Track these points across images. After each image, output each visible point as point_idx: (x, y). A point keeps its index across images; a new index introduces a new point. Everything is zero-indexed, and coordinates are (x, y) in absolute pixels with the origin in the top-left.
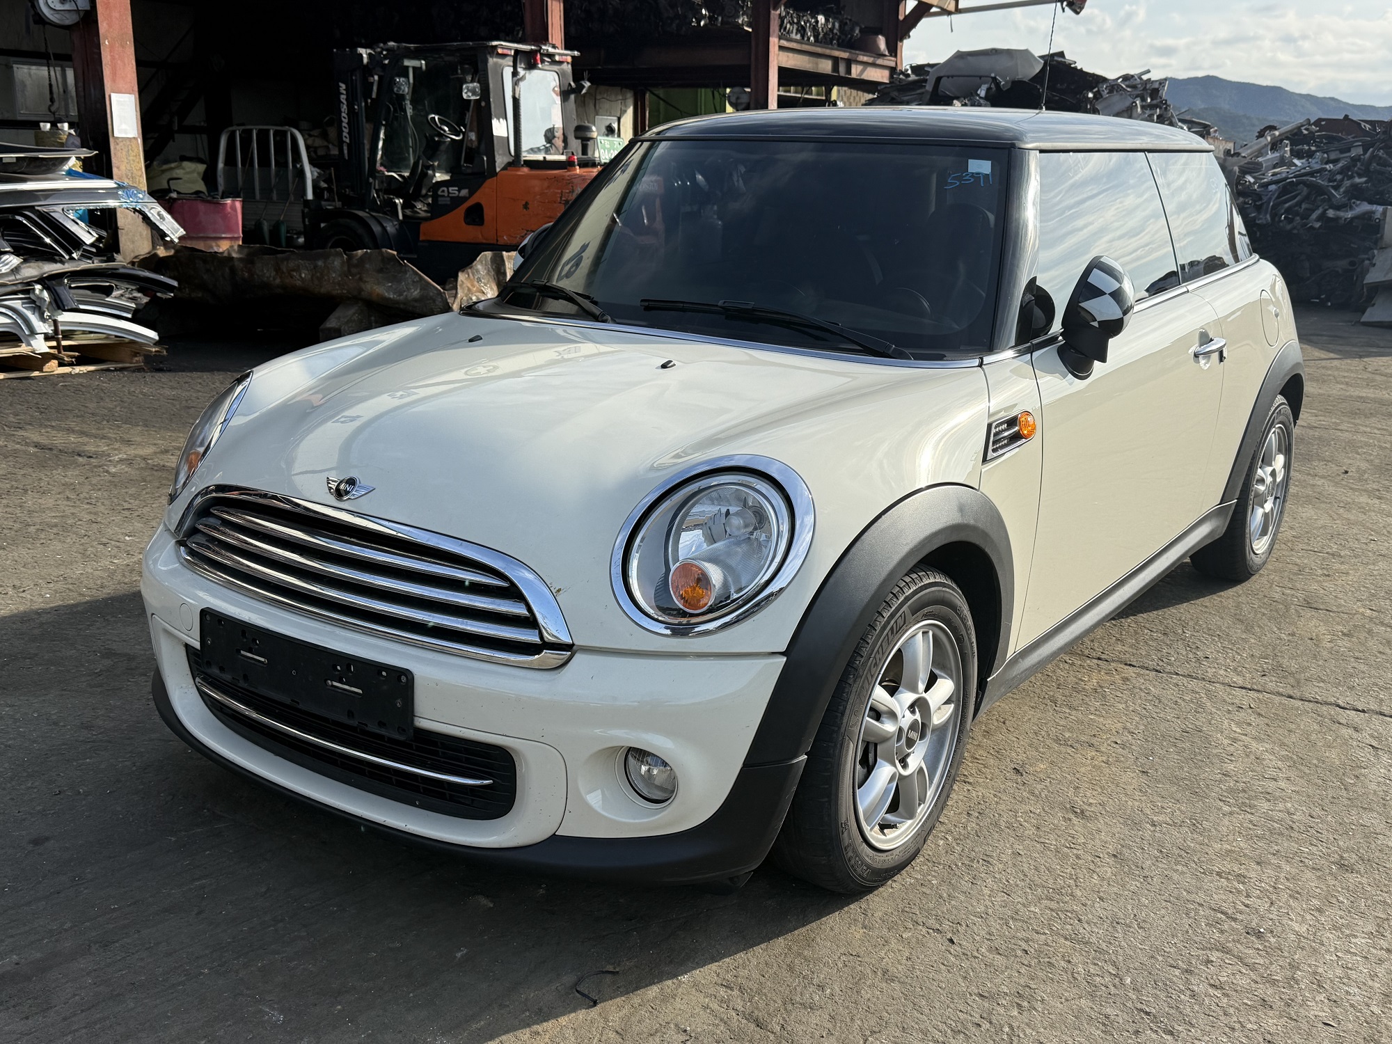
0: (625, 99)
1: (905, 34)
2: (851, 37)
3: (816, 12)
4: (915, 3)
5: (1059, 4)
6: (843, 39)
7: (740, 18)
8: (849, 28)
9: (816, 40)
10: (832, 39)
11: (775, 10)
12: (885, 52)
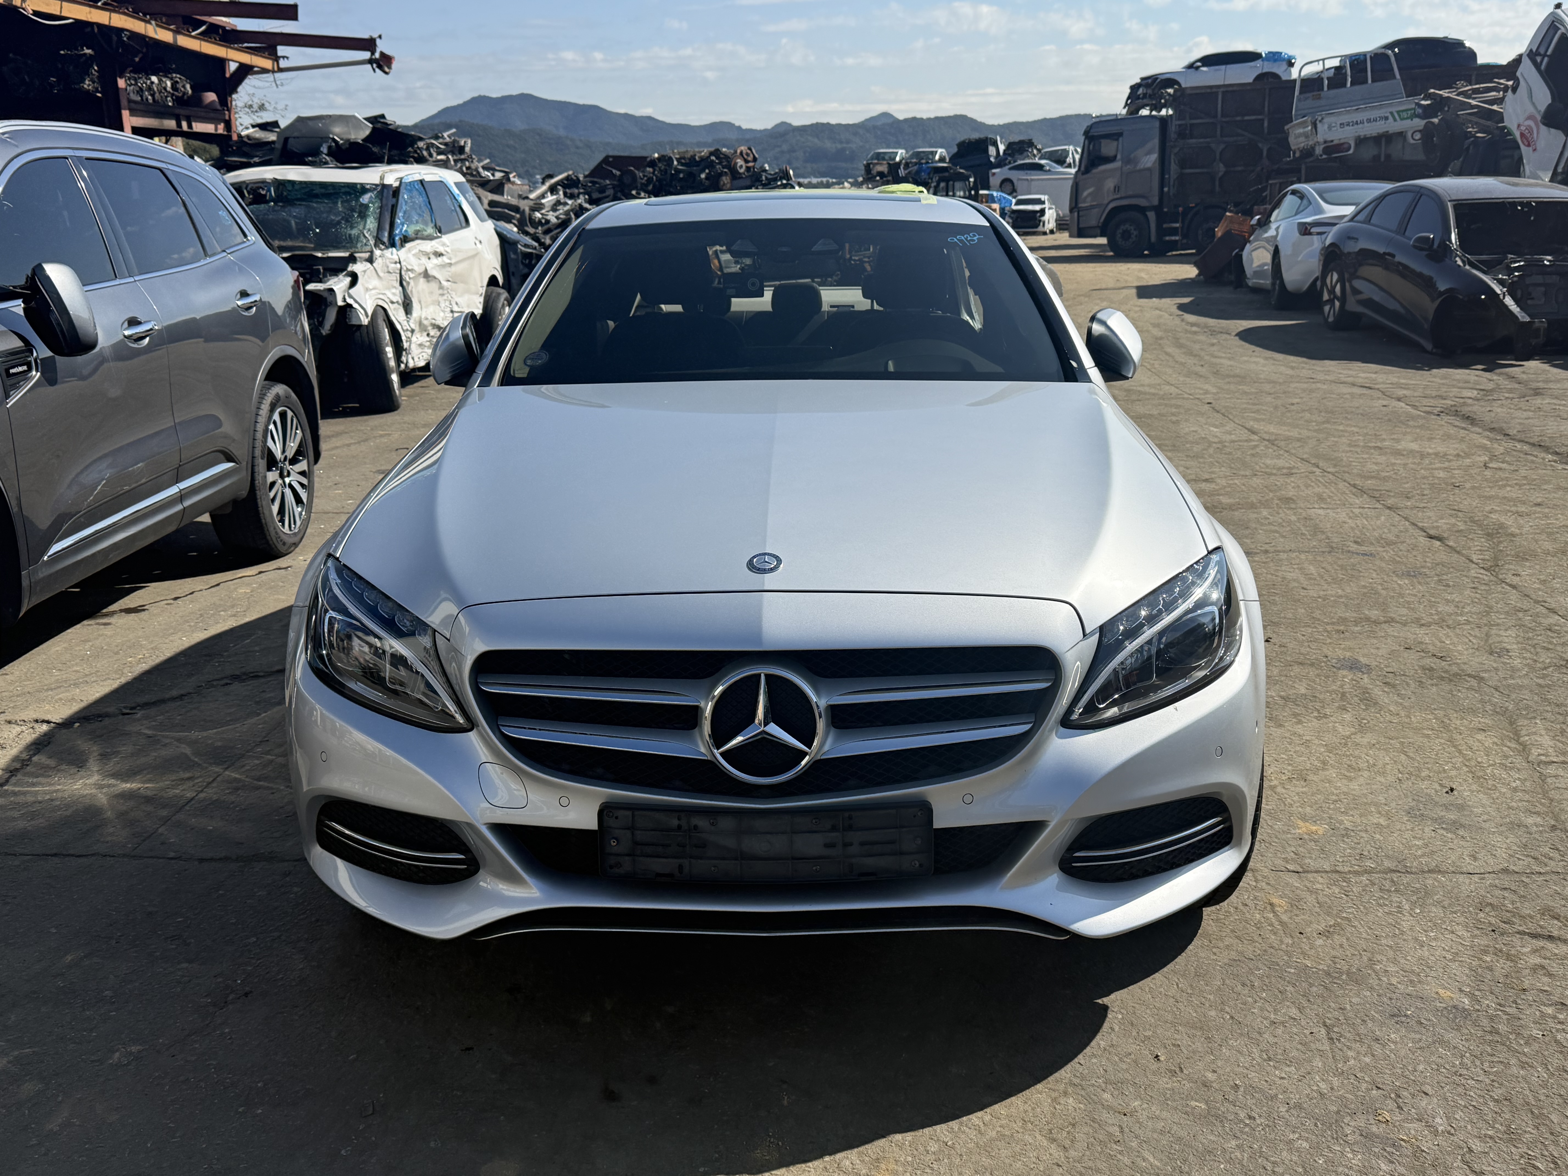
1: (234, 89)
2: (184, 94)
3: (148, 73)
4: (237, 65)
5: (369, 66)
6: (177, 97)
7: (87, 85)
8: (180, 86)
9: (154, 99)
10: (166, 97)
11: (121, 77)
12: (219, 107)
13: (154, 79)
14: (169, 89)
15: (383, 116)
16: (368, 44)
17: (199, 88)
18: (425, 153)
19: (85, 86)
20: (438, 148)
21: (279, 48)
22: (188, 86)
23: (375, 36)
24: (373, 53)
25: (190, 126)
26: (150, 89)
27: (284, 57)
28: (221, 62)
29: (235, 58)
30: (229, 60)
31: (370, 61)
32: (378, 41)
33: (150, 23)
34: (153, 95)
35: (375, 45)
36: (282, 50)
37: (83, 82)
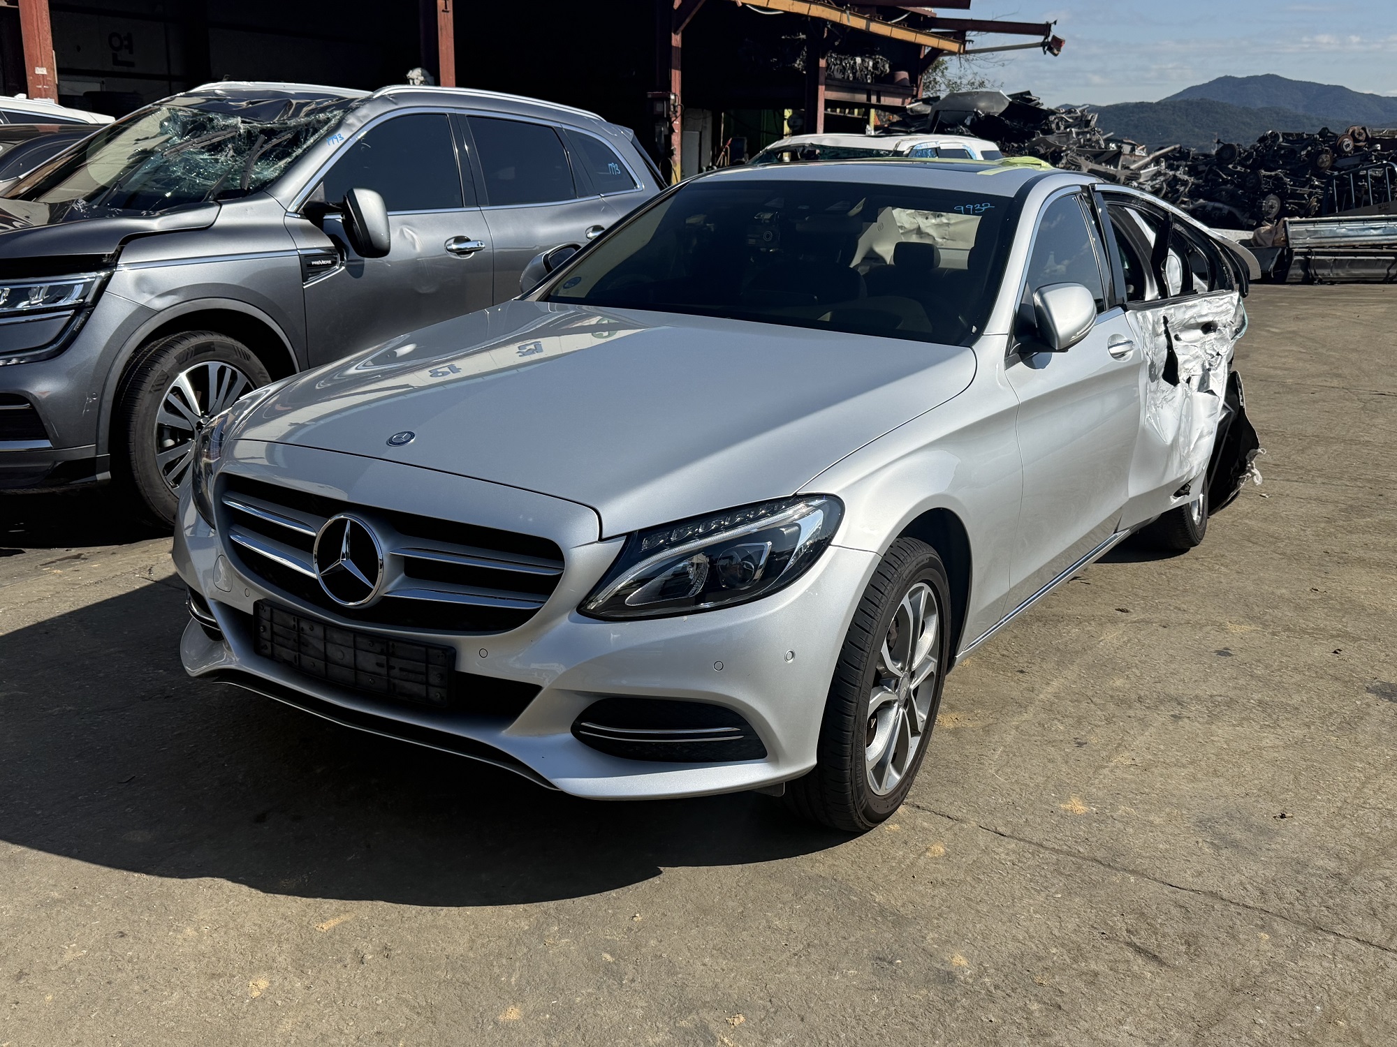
0: (705, 118)
1: (924, 69)
2: (882, 72)
3: (854, 55)
4: (930, 48)
5: (1041, 48)
6: (876, 74)
7: (798, 64)
8: (880, 65)
9: (854, 77)
10: (866, 75)
11: (823, 58)
12: (909, 85)
13: (859, 60)
14: (869, 68)
15: (1028, 93)
16: (1044, 29)
17: (895, 68)
18: (1054, 126)
19: (796, 65)
20: (1067, 121)
21: (968, 33)
22: (887, 66)
23: (1051, 21)
24: (1047, 37)
25: (879, 100)
26: (853, 67)
27: (970, 41)
28: (918, 47)
29: (928, 41)
30: (925, 46)
31: (1043, 45)
32: (1053, 27)
33: (845, 13)
34: (854, 74)
35: (1050, 30)
36: (970, 35)
37: (795, 62)
